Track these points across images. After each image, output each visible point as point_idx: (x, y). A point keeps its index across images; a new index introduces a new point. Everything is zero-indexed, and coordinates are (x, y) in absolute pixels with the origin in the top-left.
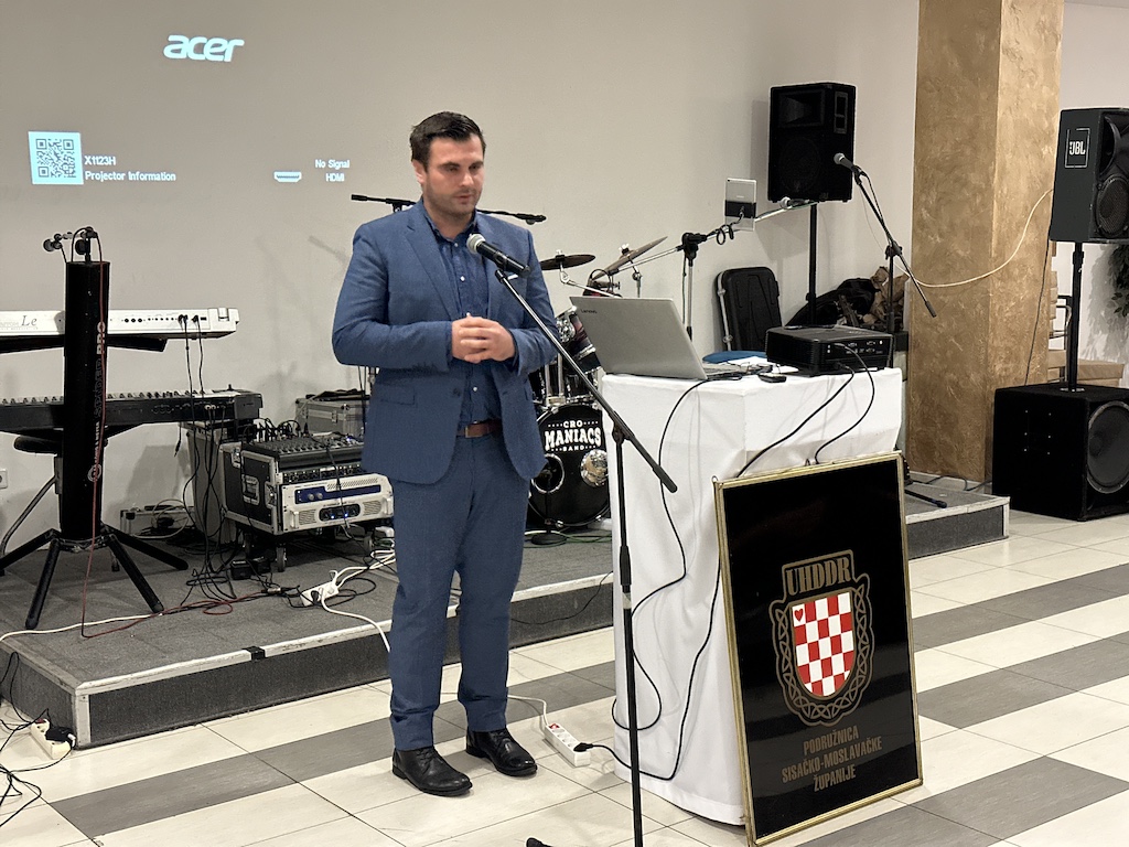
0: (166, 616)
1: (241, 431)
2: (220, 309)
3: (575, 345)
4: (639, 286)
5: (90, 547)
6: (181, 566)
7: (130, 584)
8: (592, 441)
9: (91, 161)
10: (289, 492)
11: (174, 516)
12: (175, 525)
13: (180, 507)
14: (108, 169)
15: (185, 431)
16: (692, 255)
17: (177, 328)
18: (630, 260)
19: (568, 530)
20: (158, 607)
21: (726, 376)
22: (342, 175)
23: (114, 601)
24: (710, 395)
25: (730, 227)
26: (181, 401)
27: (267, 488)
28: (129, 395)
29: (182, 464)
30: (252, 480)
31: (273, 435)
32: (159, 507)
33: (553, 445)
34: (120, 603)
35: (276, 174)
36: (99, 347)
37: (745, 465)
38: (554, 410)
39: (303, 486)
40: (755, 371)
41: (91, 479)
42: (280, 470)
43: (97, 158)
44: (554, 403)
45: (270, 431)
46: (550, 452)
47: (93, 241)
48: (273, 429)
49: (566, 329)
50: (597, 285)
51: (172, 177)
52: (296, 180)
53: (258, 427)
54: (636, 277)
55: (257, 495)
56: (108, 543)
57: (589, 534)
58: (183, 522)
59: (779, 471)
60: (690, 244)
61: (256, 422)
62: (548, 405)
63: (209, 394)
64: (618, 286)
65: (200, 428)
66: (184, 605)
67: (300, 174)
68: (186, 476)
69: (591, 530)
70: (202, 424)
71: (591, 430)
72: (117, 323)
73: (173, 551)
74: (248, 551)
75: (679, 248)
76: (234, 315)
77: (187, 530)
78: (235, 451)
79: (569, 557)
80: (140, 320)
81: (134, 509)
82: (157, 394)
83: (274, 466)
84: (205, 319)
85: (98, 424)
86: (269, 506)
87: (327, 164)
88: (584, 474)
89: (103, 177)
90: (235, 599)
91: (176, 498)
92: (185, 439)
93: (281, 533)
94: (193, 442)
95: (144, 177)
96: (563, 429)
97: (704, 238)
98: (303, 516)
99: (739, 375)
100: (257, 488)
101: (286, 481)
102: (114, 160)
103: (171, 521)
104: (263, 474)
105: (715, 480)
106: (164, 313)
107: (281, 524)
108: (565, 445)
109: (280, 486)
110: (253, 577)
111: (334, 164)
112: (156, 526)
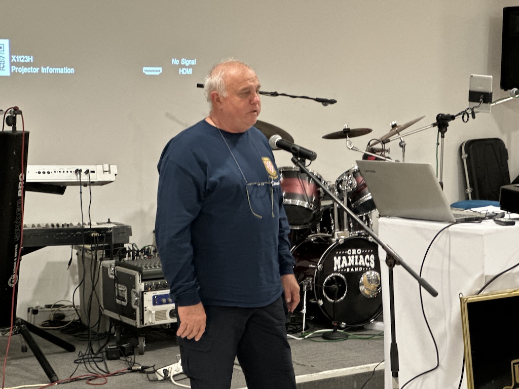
0: (60, 385)
1: (115, 252)
2: (104, 165)
3: (356, 194)
4: (404, 151)
5: (8, 334)
6: (70, 349)
7: (35, 361)
8: (368, 265)
9: (16, 59)
10: (149, 297)
11: (65, 313)
12: (66, 319)
13: (70, 306)
14: (27, 65)
15: (75, 251)
16: (444, 130)
17: (74, 178)
18: (397, 132)
19: (349, 329)
20: (54, 378)
21: (469, 220)
22: (191, 70)
23: (23, 373)
24: (457, 234)
25: (472, 110)
26: (75, 230)
27: (133, 294)
28: (39, 225)
29: (73, 275)
30: (122, 288)
31: (138, 255)
32: (55, 306)
33: (339, 267)
34: (28, 374)
35: (144, 69)
36: (20, 191)
37: (483, 285)
38: (341, 241)
39: (159, 293)
40: (491, 217)
41: (10, 285)
42: (143, 280)
43: (20, 57)
44: (340, 236)
45: (136, 253)
46: (337, 272)
47: (19, 117)
48: (138, 251)
49: (350, 182)
50: (373, 151)
51: (72, 71)
52: (158, 73)
53: (127, 249)
54: (402, 145)
55: (126, 298)
56: (20, 331)
57: (365, 333)
58: (71, 317)
59: (508, 290)
60: (442, 122)
61: (126, 246)
62: (336, 237)
63: (94, 225)
64: (388, 151)
65: (86, 250)
66: (72, 377)
67: (160, 69)
68: (75, 284)
69: (366, 330)
70: (88, 247)
71: (367, 256)
72: (33, 174)
73: (65, 338)
74: (118, 339)
75: (434, 125)
76: (114, 169)
77: (74, 322)
78: (111, 267)
79: (350, 349)
80: (48, 173)
81: (37, 307)
82: (58, 225)
83: (138, 278)
84: (94, 172)
85: (16, 246)
86: (134, 306)
87: (180, 62)
88: (362, 288)
89: (24, 70)
90: (108, 374)
91: (67, 299)
92: (75, 258)
93: (143, 326)
94: (82, 259)
95: (52, 70)
96: (347, 256)
97: (453, 118)
98: (159, 315)
99: (479, 219)
100: (126, 293)
101: (146, 289)
102: (32, 59)
103: (63, 316)
104: (130, 283)
105: (461, 296)
106: (66, 168)
107: (142, 320)
108: (348, 267)
109: (143, 292)
110: (121, 358)
111: (184, 62)
112: (52, 319)
